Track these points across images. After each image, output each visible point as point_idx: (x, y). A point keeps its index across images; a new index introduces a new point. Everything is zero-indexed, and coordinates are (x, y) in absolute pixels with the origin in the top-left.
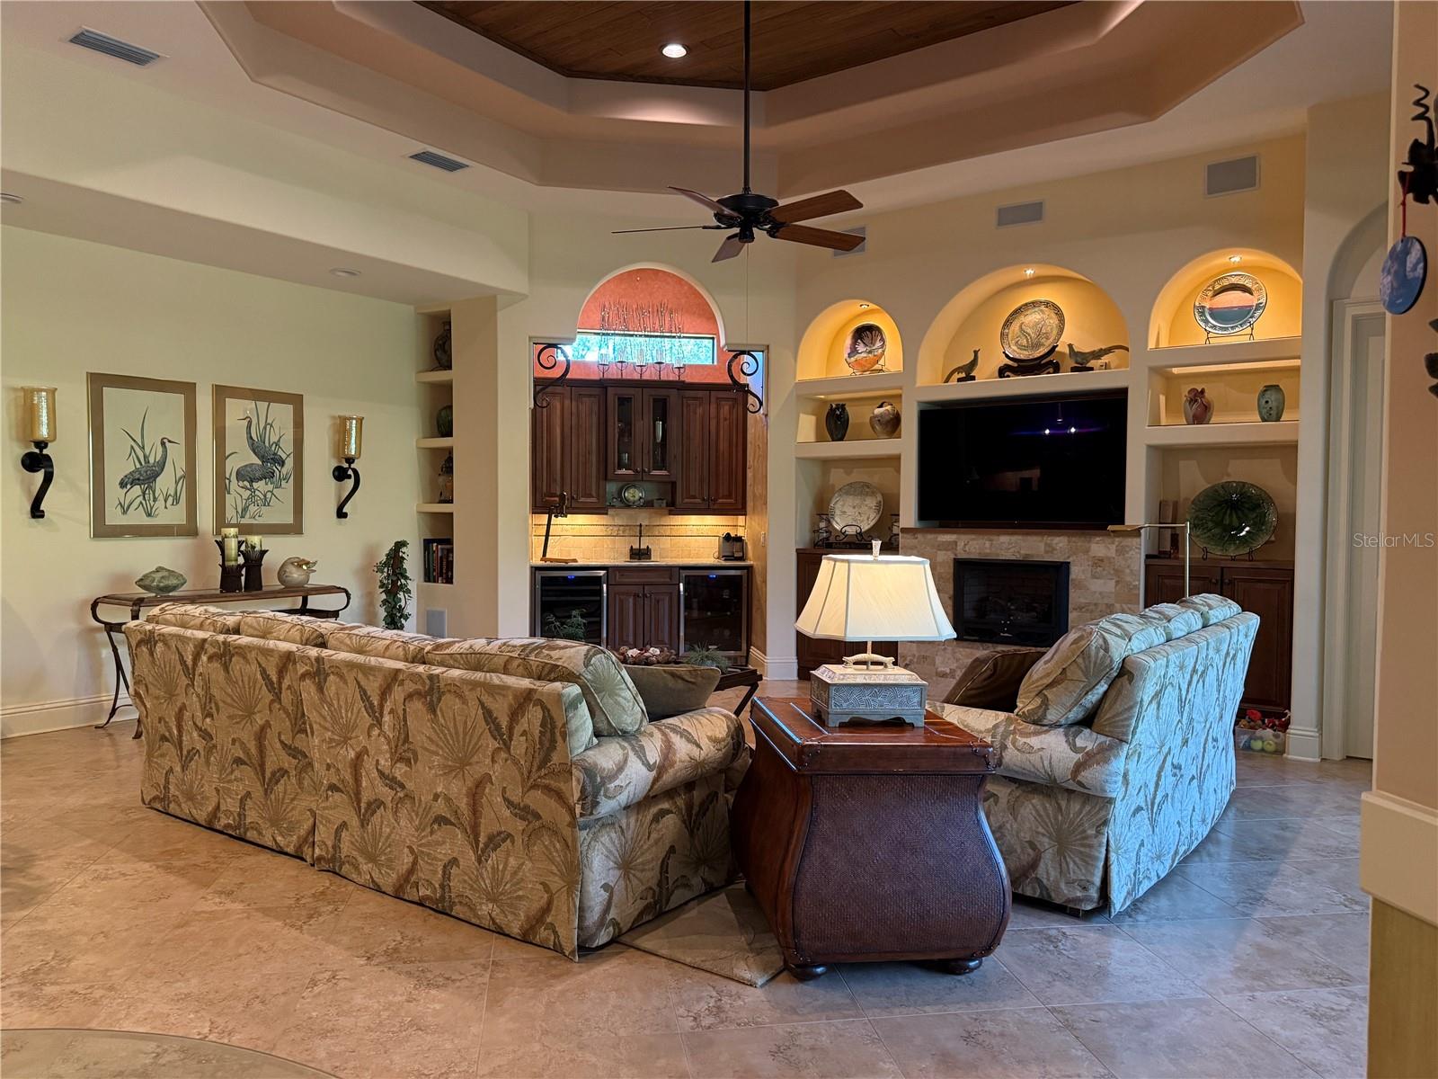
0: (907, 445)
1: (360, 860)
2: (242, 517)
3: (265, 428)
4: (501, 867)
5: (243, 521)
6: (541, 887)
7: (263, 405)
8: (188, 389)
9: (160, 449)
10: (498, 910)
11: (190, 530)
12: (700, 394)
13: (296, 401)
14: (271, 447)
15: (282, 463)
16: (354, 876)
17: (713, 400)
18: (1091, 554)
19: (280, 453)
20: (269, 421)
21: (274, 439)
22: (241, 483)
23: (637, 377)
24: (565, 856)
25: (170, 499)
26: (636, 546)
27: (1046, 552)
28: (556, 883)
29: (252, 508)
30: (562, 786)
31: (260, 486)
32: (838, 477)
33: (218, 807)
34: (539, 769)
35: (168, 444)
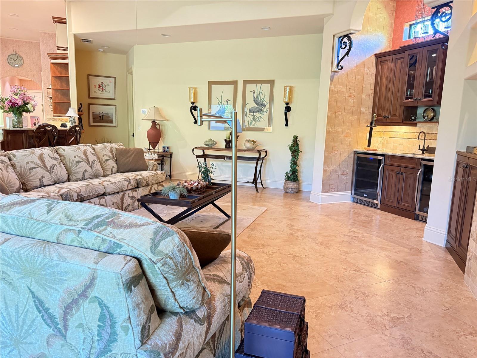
3: (259, 94)
5: (251, 126)
7: (259, 85)
8: (235, 83)
9: (226, 103)
13: (271, 83)
14: (261, 100)
15: (265, 106)
19: (264, 102)
20: (261, 91)
21: (262, 97)
22: (250, 114)
29: (254, 122)
31: (257, 114)
35: (228, 101)
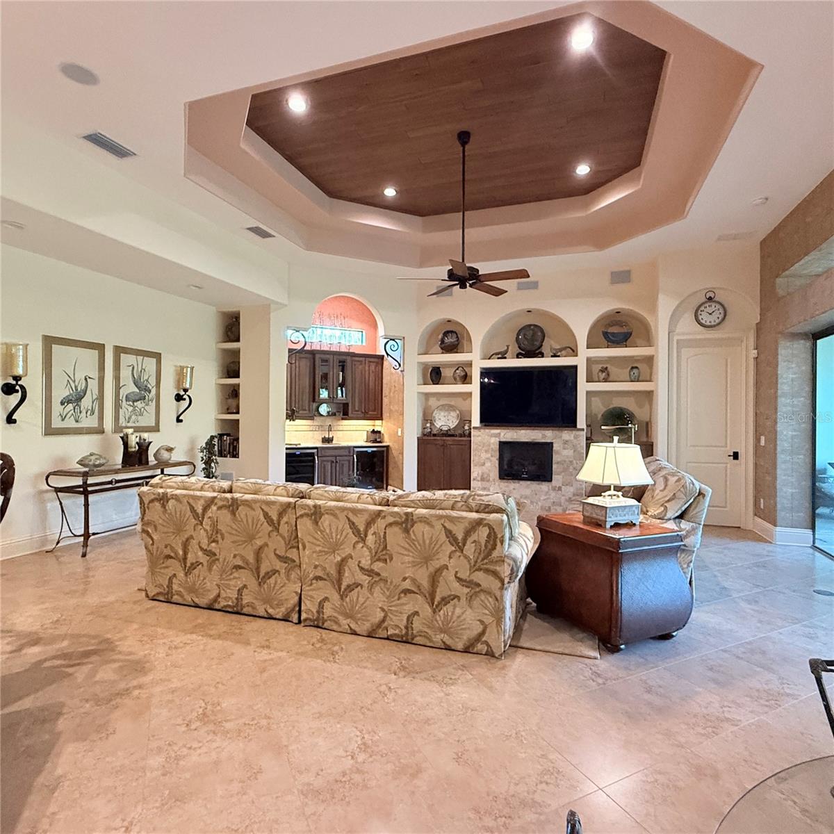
0: (474, 388)
1: (340, 618)
2: (128, 422)
3: (141, 371)
4: (450, 614)
5: (128, 425)
6: (478, 622)
7: (140, 358)
8: (100, 348)
9: (84, 381)
10: (448, 638)
11: (100, 431)
12: (361, 359)
13: (158, 356)
14: (144, 382)
15: (150, 392)
16: (335, 627)
17: (367, 362)
18: (563, 438)
19: (149, 386)
20: (143, 367)
21: (146, 378)
22: (128, 403)
23: (328, 349)
24: (495, 604)
25: (89, 412)
26: (327, 436)
27: (543, 438)
28: (489, 620)
29: (133, 417)
30: (498, 568)
31: (138, 404)
32: (433, 402)
33: (219, 596)
34: (483, 560)
35: (88, 380)
